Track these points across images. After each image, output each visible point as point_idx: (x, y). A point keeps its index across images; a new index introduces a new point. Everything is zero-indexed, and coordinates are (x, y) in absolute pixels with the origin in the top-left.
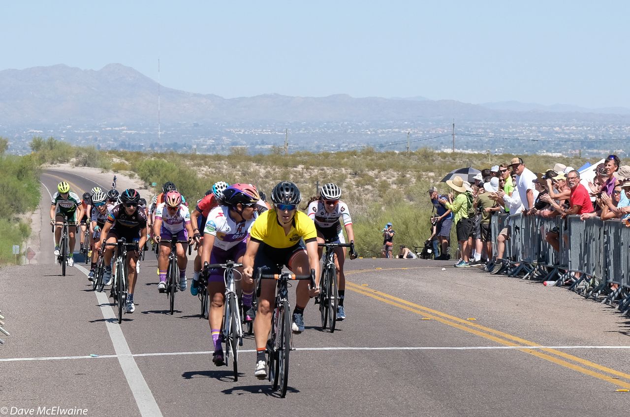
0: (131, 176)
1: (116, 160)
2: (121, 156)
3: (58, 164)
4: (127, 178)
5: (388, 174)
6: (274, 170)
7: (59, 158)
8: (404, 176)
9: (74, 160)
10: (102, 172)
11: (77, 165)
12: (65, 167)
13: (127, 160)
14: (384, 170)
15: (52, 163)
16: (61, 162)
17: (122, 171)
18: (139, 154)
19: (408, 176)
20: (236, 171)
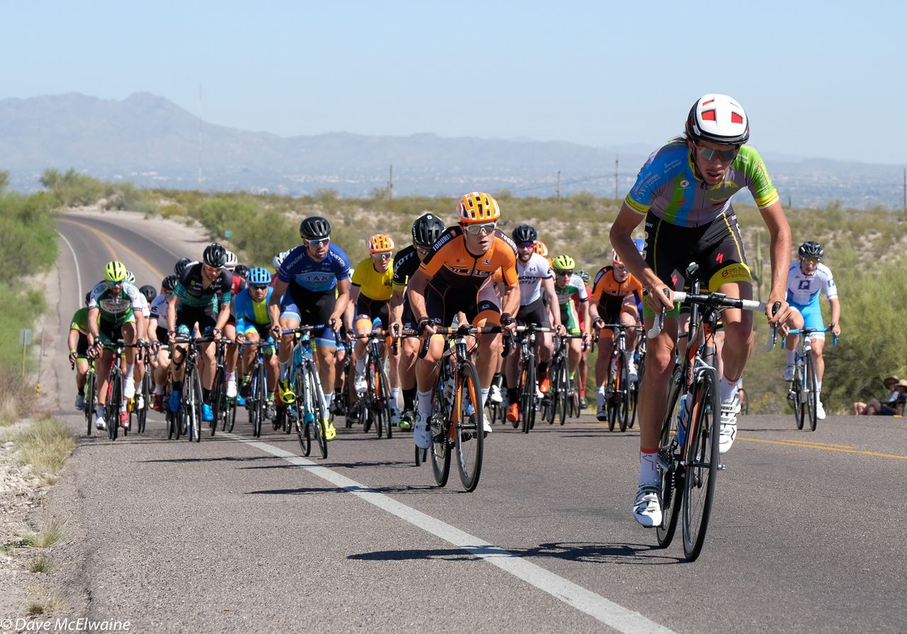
0: (189, 224)
1: (165, 203)
2: (171, 197)
3: (82, 207)
4: (181, 227)
5: (550, 225)
6: (390, 217)
7: (82, 199)
8: (574, 228)
9: (104, 201)
10: (146, 218)
11: (108, 208)
12: (92, 211)
13: (180, 201)
14: (544, 220)
15: (71, 206)
16: (86, 204)
17: (176, 217)
18: (197, 194)
19: (579, 228)
20: (336, 218)
